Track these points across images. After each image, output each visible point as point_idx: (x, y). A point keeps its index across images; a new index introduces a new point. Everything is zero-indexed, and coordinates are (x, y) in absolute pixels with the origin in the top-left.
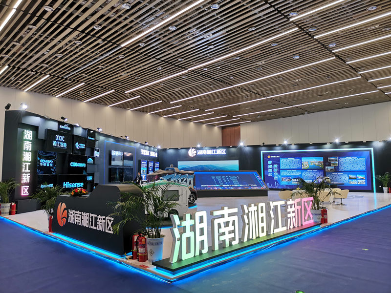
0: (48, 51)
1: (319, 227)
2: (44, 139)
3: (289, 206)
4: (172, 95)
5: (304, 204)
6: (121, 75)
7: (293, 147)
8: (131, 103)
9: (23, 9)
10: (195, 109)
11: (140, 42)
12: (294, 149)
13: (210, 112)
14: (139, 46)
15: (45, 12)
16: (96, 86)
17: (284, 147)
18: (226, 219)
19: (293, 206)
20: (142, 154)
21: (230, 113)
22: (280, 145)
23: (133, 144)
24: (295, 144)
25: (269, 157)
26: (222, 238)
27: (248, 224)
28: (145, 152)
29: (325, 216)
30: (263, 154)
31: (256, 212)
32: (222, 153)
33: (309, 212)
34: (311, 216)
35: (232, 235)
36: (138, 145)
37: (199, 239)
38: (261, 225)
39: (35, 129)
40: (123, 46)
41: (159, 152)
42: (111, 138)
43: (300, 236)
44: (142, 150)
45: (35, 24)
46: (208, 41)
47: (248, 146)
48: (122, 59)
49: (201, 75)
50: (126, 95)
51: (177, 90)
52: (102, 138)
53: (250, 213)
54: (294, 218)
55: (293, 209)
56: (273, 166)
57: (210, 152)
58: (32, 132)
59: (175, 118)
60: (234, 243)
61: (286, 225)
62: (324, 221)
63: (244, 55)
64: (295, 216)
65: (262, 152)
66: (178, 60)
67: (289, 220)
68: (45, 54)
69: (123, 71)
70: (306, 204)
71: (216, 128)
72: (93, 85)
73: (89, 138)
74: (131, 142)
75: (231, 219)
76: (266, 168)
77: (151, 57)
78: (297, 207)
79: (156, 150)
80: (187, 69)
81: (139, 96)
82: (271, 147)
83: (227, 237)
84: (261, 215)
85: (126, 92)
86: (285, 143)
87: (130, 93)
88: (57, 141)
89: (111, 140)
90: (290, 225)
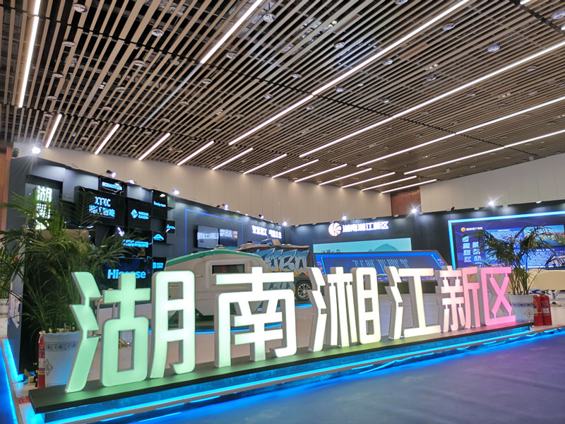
0: (104, 83)
1: (527, 332)
2: (72, 201)
3: (446, 282)
4: (298, 141)
5: (488, 282)
6: (216, 115)
7: (506, 210)
8: (243, 161)
9: (48, 15)
10: (341, 164)
11: (225, 52)
12: (508, 215)
13: (365, 167)
14: (227, 59)
15: (77, 15)
16: (186, 137)
17: (490, 212)
18: (258, 294)
19: (458, 281)
20: (254, 232)
21: (399, 166)
22: (481, 209)
23: (236, 217)
24: (509, 206)
25: (463, 229)
26: (242, 339)
27: (327, 311)
28: (258, 230)
29: (546, 311)
30: (453, 225)
31: (350, 288)
32: (383, 228)
33: (501, 298)
34: (509, 309)
35: (277, 334)
36: (247, 219)
37: (165, 335)
38: (364, 317)
39: (57, 185)
40: (203, 61)
41: (284, 231)
42: (197, 206)
43: (473, 347)
44: (253, 227)
45: (71, 39)
46: (332, 35)
47: (425, 214)
48: (209, 86)
49: (335, 101)
50: (233, 148)
51: (304, 132)
52: (180, 206)
53: (332, 289)
54: (460, 309)
55: (457, 288)
56: (471, 246)
57: (362, 227)
58: (50, 190)
59: (313, 182)
60: (280, 353)
61: (441, 323)
62: (544, 319)
63: (399, 54)
64: (463, 305)
65: (450, 223)
66: (292, 78)
67: (447, 311)
68: (102, 90)
69: (217, 108)
70: (492, 280)
71: (381, 195)
72: (181, 135)
73: (155, 203)
74: (231, 213)
75: (273, 297)
76: (459, 249)
77: (249, 78)
78: (468, 286)
79: (280, 228)
80: (310, 93)
81: (251, 149)
82: (466, 213)
83: (259, 339)
84: (363, 294)
85: (230, 144)
86: (492, 204)
87: (237, 145)
88: (96, 205)
89: (198, 210)
90: (451, 322)
